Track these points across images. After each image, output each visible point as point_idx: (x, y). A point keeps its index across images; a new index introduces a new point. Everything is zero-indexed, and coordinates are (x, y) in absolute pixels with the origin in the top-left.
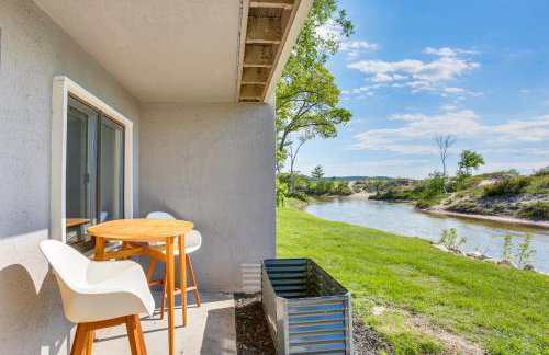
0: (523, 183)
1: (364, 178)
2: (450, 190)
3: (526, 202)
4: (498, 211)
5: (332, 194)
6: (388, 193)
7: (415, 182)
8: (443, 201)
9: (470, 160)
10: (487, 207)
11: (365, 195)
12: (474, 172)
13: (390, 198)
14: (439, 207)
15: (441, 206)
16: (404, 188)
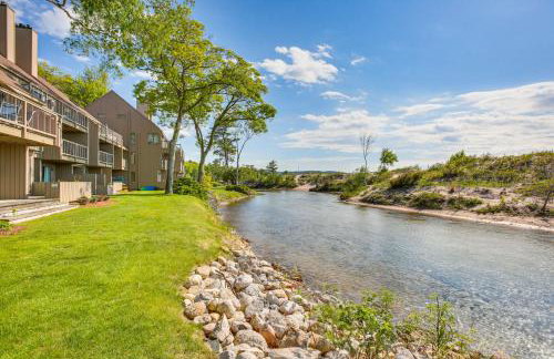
0: (416, 177)
1: (308, 172)
2: (370, 183)
3: (416, 193)
4: (397, 201)
5: (281, 186)
6: (325, 185)
7: (349, 175)
8: (362, 193)
9: (387, 157)
10: (390, 198)
11: (307, 187)
12: (390, 168)
13: (326, 189)
14: (356, 198)
15: (359, 198)
16: (339, 181)
